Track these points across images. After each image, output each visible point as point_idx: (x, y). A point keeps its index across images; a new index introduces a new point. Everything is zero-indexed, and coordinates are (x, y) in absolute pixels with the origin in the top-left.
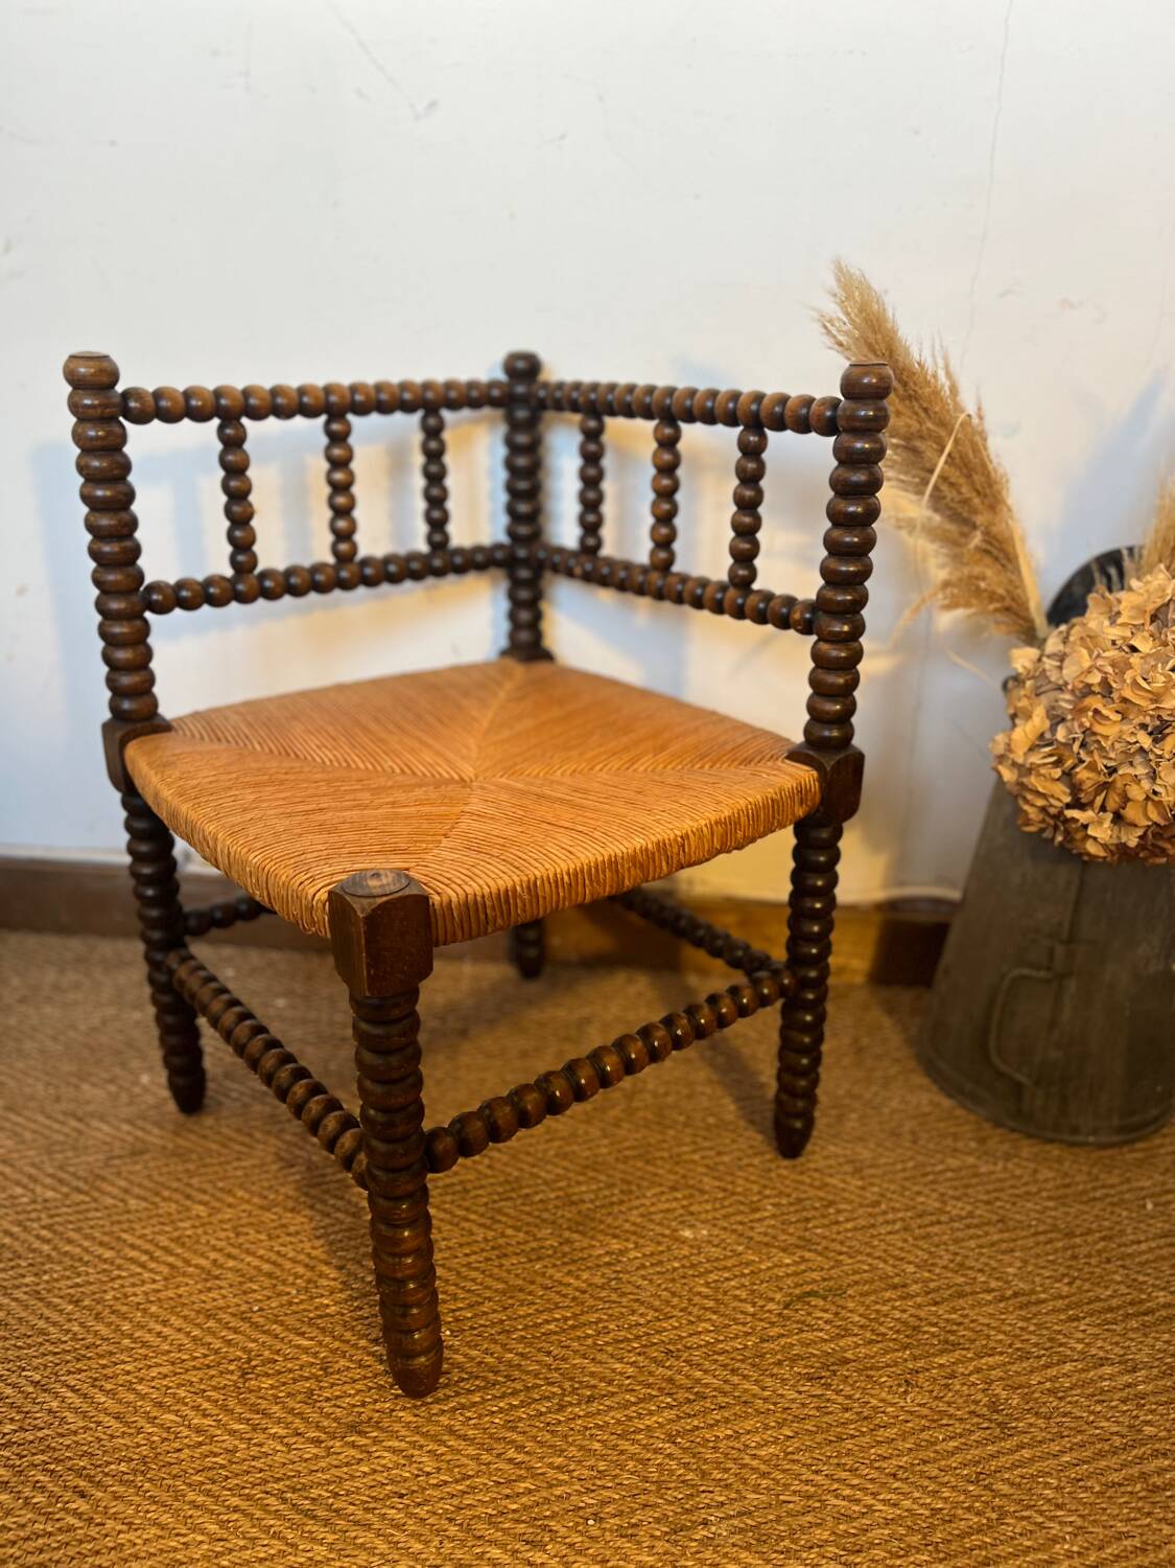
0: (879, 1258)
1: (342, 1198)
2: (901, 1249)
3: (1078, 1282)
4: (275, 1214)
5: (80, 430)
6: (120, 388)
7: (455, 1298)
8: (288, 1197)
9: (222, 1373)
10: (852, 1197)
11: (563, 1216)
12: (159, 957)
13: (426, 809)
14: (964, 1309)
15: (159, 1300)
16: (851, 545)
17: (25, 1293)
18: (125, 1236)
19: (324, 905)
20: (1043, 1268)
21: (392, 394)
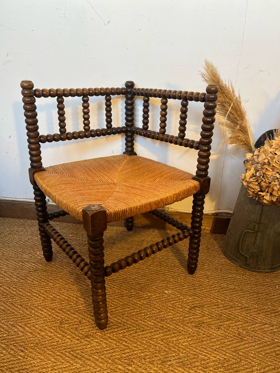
0: (212, 298)
1: (85, 282)
2: (217, 296)
3: (260, 305)
4: (69, 285)
5: (24, 99)
6: (34, 89)
7: (111, 306)
8: (71, 281)
9: (56, 323)
10: (206, 284)
11: (137, 287)
12: (42, 224)
13: (105, 190)
14: (232, 311)
15: (41, 305)
16: (208, 128)
17: (9, 303)
18: (33, 290)
19: (81, 213)
20: (251, 301)
21: (99, 91)
